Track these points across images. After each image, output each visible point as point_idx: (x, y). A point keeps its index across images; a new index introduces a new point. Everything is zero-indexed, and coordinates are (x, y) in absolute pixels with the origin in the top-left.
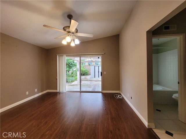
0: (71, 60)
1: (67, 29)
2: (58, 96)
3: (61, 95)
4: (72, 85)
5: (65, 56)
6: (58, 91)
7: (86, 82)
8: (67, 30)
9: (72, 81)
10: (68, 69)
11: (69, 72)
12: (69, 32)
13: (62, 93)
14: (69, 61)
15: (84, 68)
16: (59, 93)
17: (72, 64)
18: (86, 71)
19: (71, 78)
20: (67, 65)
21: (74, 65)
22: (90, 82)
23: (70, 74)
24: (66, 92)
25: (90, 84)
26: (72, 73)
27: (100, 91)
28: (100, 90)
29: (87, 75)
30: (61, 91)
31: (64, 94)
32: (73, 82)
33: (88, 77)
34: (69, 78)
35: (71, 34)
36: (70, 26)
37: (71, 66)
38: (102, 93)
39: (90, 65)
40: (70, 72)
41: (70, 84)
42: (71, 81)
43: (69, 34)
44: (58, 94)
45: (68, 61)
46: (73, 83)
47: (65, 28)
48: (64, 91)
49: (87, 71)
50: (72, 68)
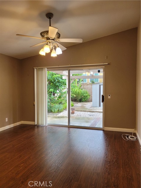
0: (58, 75)
1: (45, 34)
2: (36, 130)
3: (40, 129)
4: (59, 117)
5: (46, 69)
6: (36, 124)
7: (82, 113)
8: (46, 36)
9: (59, 111)
10: (52, 90)
11: (54, 95)
12: (48, 39)
13: (42, 127)
14: (55, 76)
15: (81, 88)
16: (38, 126)
17: (59, 82)
18: (85, 95)
19: (57, 105)
20: (51, 84)
21: (63, 82)
22: (89, 113)
23: (56, 98)
24: (47, 125)
25: (89, 117)
26: (60, 97)
27: (100, 128)
28: (101, 126)
29: (86, 101)
30: (40, 123)
31: (45, 128)
32: (61, 112)
33: (88, 105)
34: (54, 105)
35: (50, 41)
36: (48, 31)
37: (57, 84)
38: (103, 130)
39: (93, 83)
40: (56, 95)
41: (55, 116)
42: (56, 110)
43: (48, 40)
44: (36, 127)
45: (53, 77)
46: (60, 115)
47: (43, 34)
48: (45, 125)
49: (86, 93)
50: (60, 88)
